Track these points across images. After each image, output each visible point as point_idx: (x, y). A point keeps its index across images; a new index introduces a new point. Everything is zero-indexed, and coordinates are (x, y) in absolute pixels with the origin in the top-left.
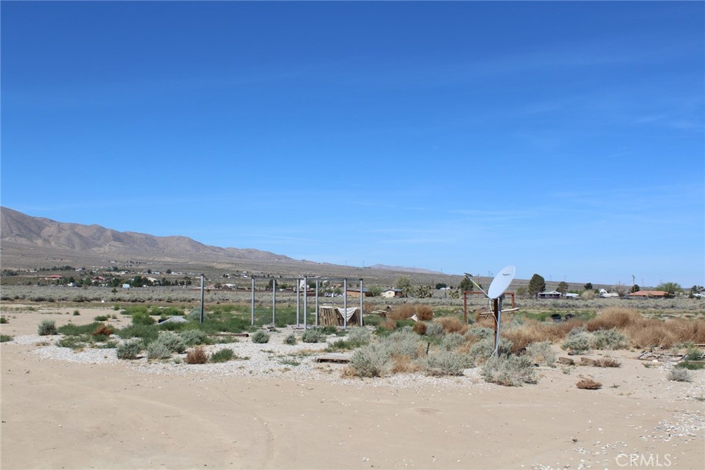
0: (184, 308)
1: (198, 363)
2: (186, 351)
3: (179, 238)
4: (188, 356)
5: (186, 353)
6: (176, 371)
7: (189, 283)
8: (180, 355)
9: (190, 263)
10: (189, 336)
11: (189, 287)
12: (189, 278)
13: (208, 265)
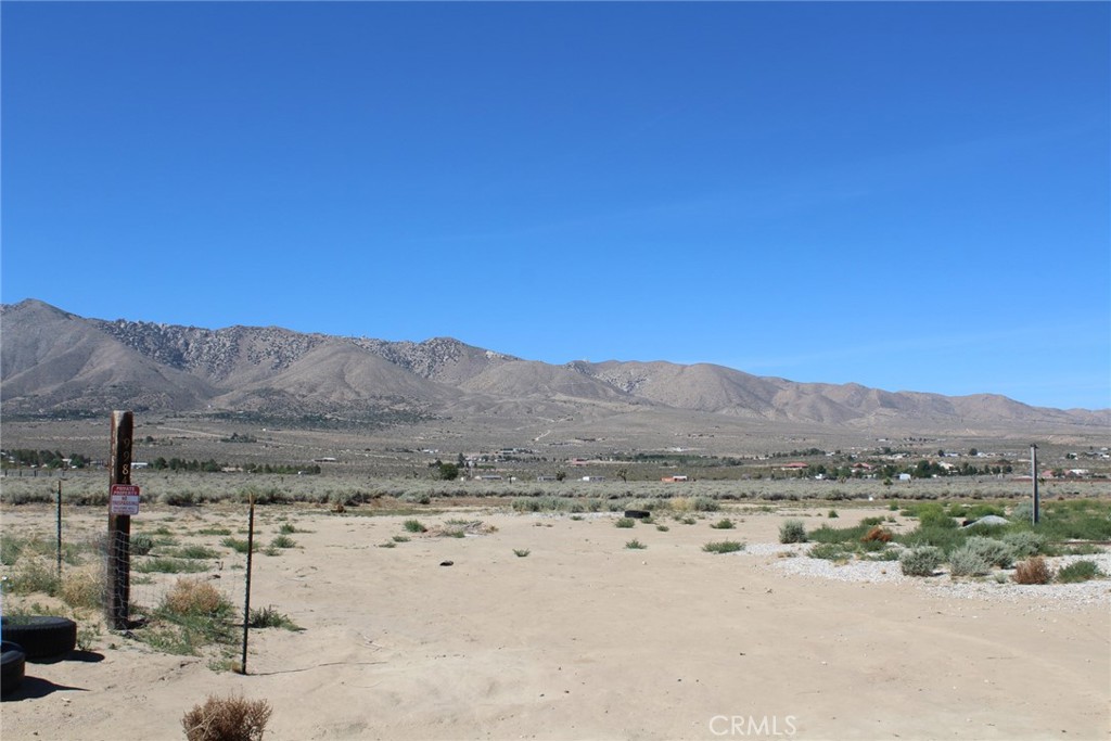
0: (1003, 505)
1: (1035, 582)
2: (1014, 565)
3: (988, 397)
4: (1019, 573)
5: (1014, 568)
6: (1002, 595)
7: (1009, 470)
8: (1004, 571)
9: (1008, 437)
10: (1018, 541)
11: (1009, 476)
12: (1008, 462)
13: (1040, 439)
